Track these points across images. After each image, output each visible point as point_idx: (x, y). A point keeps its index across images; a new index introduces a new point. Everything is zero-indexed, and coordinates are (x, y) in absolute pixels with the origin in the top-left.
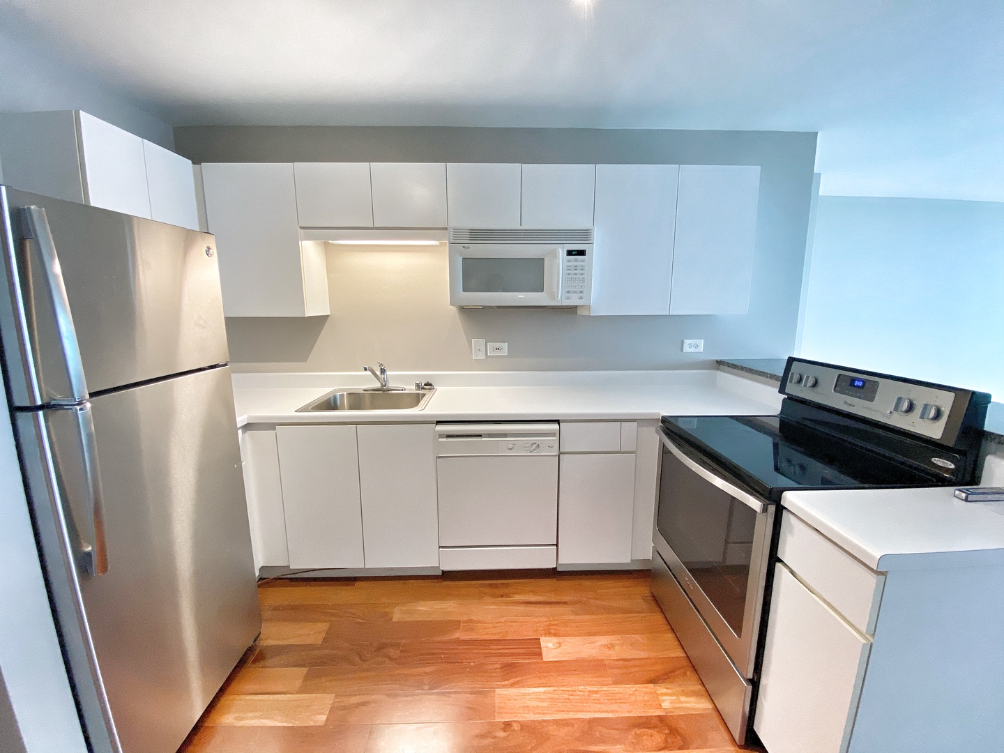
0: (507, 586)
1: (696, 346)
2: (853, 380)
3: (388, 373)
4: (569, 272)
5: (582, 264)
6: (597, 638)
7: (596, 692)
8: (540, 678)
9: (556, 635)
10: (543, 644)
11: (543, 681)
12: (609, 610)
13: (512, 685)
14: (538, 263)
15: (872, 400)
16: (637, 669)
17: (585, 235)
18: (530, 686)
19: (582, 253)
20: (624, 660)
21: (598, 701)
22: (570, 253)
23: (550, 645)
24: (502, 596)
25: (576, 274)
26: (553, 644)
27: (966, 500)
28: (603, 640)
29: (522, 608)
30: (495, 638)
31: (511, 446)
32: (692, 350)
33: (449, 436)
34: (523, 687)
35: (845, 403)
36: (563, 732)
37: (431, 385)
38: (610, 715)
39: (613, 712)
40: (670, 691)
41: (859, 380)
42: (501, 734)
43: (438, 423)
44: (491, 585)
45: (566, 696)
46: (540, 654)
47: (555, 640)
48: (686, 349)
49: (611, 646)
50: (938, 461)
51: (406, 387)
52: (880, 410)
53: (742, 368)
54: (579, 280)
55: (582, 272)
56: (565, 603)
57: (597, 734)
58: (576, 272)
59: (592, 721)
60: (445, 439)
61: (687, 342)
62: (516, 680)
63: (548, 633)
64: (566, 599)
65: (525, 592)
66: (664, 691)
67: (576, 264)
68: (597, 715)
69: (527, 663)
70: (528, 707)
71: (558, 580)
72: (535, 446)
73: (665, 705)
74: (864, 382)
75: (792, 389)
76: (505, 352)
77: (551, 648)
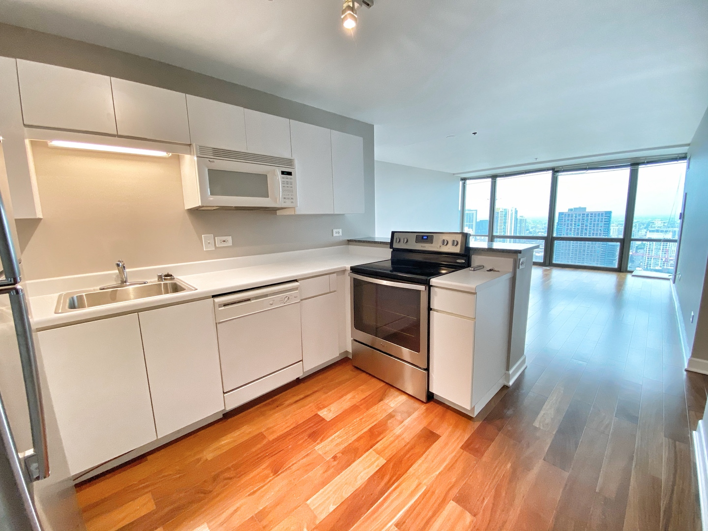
0: (276, 400)
1: (339, 233)
2: (423, 236)
3: (127, 270)
4: (284, 185)
5: (291, 180)
6: (345, 397)
7: (362, 419)
8: (333, 429)
9: (324, 407)
10: (321, 415)
11: (335, 429)
12: (340, 383)
13: (321, 441)
14: (263, 178)
15: (432, 243)
16: (371, 400)
17: (290, 162)
18: (331, 435)
19: (289, 174)
20: (364, 399)
21: (366, 422)
22: (283, 173)
23: (325, 413)
24: (277, 407)
25: (288, 187)
26: (327, 411)
27: (474, 270)
28: (349, 396)
29: (294, 406)
30: (292, 427)
31: (271, 302)
32: (337, 235)
33: (225, 305)
34: (328, 438)
35: (422, 246)
36: (362, 442)
37: (171, 276)
38: (375, 423)
39: (375, 421)
40: (390, 400)
41: (425, 236)
42: (335, 463)
43: (214, 296)
44: (265, 405)
45: (351, 428)
46: (323, 419)
47: (326, 409)
48: (335, 235)
49: (354, 397)
50: (459, 261)
51: (148, 281)
52: (435, 246)
53: (364, 242)
54: (289, 190)
55: (291, 186)
56: (316, 391)
57: (376, 433)
58: (288, 185)
59: (370, 429)
60: (223, 308)
61: (335, 231)
62: (321, 437)
63: (320, 409)
64: (316, 389)
65: (290, 398)
66: (388, 401)
67: (287, 180)
68: (370, 426)
69: (321, 427)
70: (337, 444)
71: (304, 383)
72: (286, 299)
73: (392, 405)
74: (427, 236)
75: (396, 246)
76: (230, 243)
77: (327, 414)
